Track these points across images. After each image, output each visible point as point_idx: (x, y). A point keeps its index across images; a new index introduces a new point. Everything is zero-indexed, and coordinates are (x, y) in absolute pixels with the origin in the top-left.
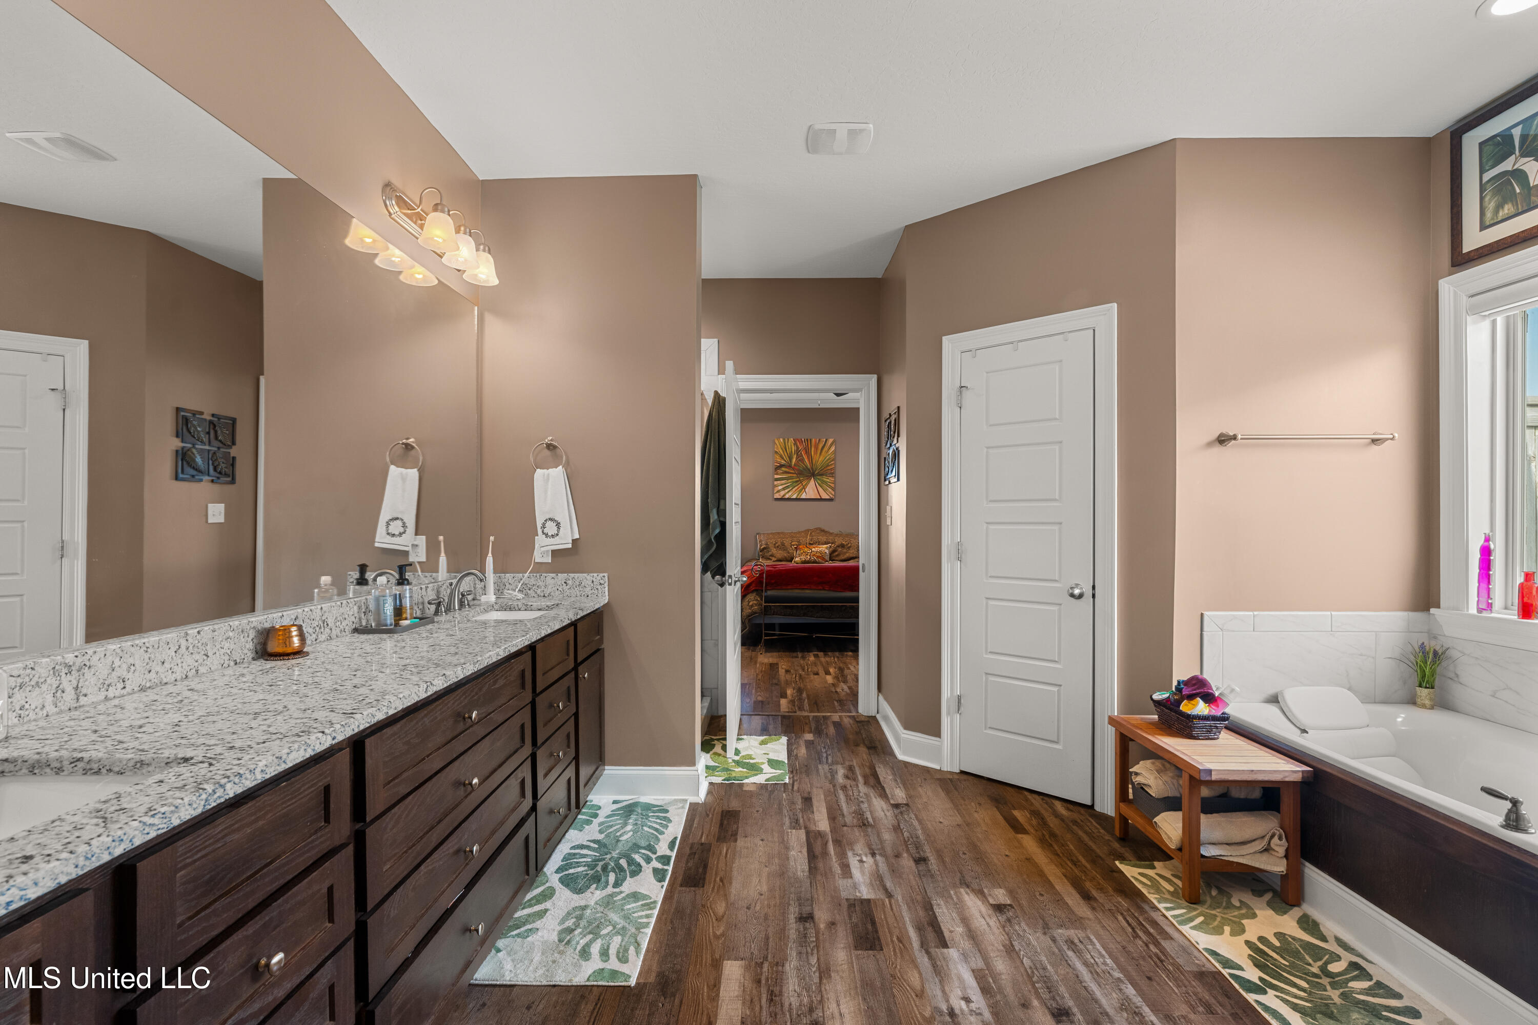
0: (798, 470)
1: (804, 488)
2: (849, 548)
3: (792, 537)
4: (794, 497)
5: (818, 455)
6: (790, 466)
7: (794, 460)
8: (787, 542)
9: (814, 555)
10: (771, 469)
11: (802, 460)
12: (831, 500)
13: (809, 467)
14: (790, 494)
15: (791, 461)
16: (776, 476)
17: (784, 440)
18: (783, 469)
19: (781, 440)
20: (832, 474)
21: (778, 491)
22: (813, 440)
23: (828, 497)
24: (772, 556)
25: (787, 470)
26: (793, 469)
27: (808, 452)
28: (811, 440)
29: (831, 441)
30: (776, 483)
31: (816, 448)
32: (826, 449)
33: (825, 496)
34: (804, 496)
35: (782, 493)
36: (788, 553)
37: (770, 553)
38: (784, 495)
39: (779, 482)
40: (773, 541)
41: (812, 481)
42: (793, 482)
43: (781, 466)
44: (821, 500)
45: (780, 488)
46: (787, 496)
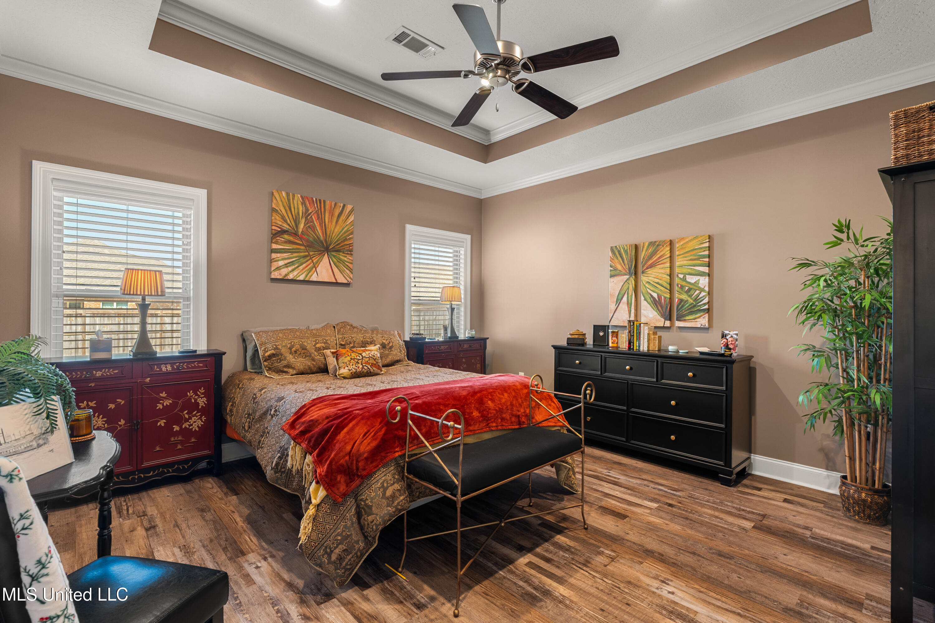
0: (308, 241)
1: (315, 267)
2: (391, 348)
3: (315, 336)
4: (301, 278)
5: (334, 223)
6: (295, 234)
7: (302, 226)
8: (309, 344)
9: (367, 363)
10: (265, 235)
11: (313, 228)
12: (347, 285)
13: (322, 238)
14: (295, 273)
15: (297, 227)
16: (274, 246)
17: (288, 195)
18: (286, 236)
19: (284, 194)
20: (350, 252)
21: (278, 268)
22: (328, 203)
23: (345, 281)
24: (288, 366)
25: (291, 238)
26: (301, 238)
27: (320, 218)
28: (324, 202)
29: (349, 207)
30: (274, 256)
31: (331, 214)
32: (343, 217)
33: (341, 280)
34: (314, 278)
35: (284, 271)
36: (313, 360)
37: (284, 363)
38: (286, 275)
39: (279, 255)
40: (287, 343)
41: (325, 259)
42: (301, 257)
43: (283, 232)
44: (337, 284)
45: (281, 263)
46: (291, 277)
